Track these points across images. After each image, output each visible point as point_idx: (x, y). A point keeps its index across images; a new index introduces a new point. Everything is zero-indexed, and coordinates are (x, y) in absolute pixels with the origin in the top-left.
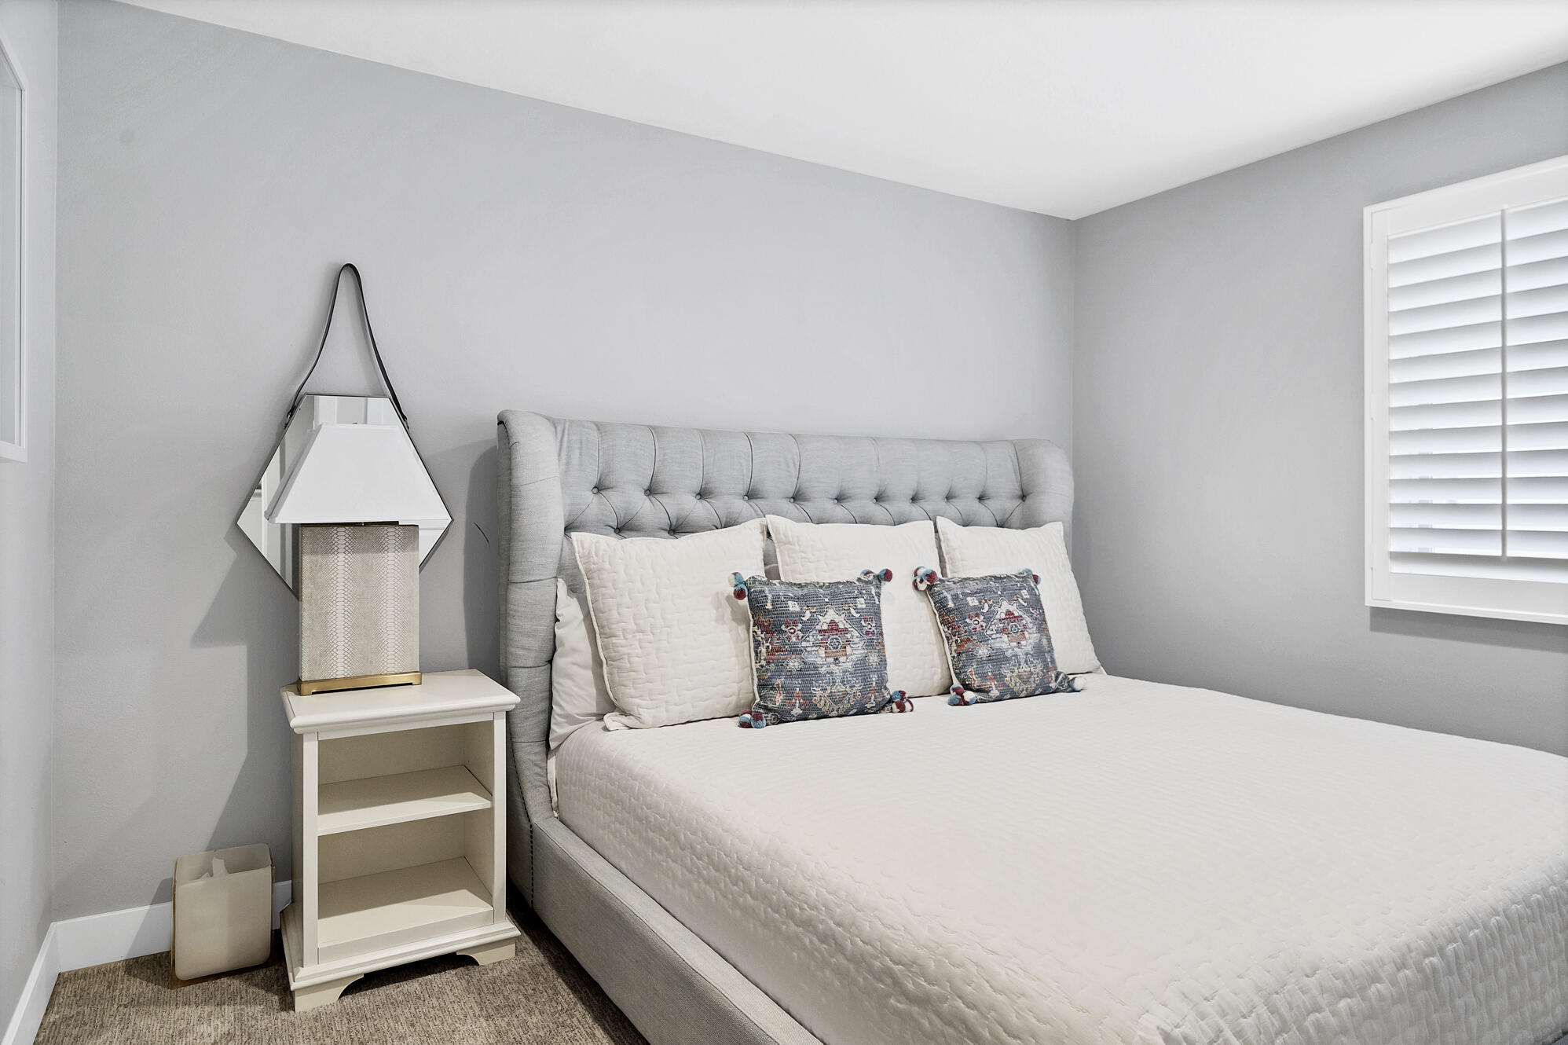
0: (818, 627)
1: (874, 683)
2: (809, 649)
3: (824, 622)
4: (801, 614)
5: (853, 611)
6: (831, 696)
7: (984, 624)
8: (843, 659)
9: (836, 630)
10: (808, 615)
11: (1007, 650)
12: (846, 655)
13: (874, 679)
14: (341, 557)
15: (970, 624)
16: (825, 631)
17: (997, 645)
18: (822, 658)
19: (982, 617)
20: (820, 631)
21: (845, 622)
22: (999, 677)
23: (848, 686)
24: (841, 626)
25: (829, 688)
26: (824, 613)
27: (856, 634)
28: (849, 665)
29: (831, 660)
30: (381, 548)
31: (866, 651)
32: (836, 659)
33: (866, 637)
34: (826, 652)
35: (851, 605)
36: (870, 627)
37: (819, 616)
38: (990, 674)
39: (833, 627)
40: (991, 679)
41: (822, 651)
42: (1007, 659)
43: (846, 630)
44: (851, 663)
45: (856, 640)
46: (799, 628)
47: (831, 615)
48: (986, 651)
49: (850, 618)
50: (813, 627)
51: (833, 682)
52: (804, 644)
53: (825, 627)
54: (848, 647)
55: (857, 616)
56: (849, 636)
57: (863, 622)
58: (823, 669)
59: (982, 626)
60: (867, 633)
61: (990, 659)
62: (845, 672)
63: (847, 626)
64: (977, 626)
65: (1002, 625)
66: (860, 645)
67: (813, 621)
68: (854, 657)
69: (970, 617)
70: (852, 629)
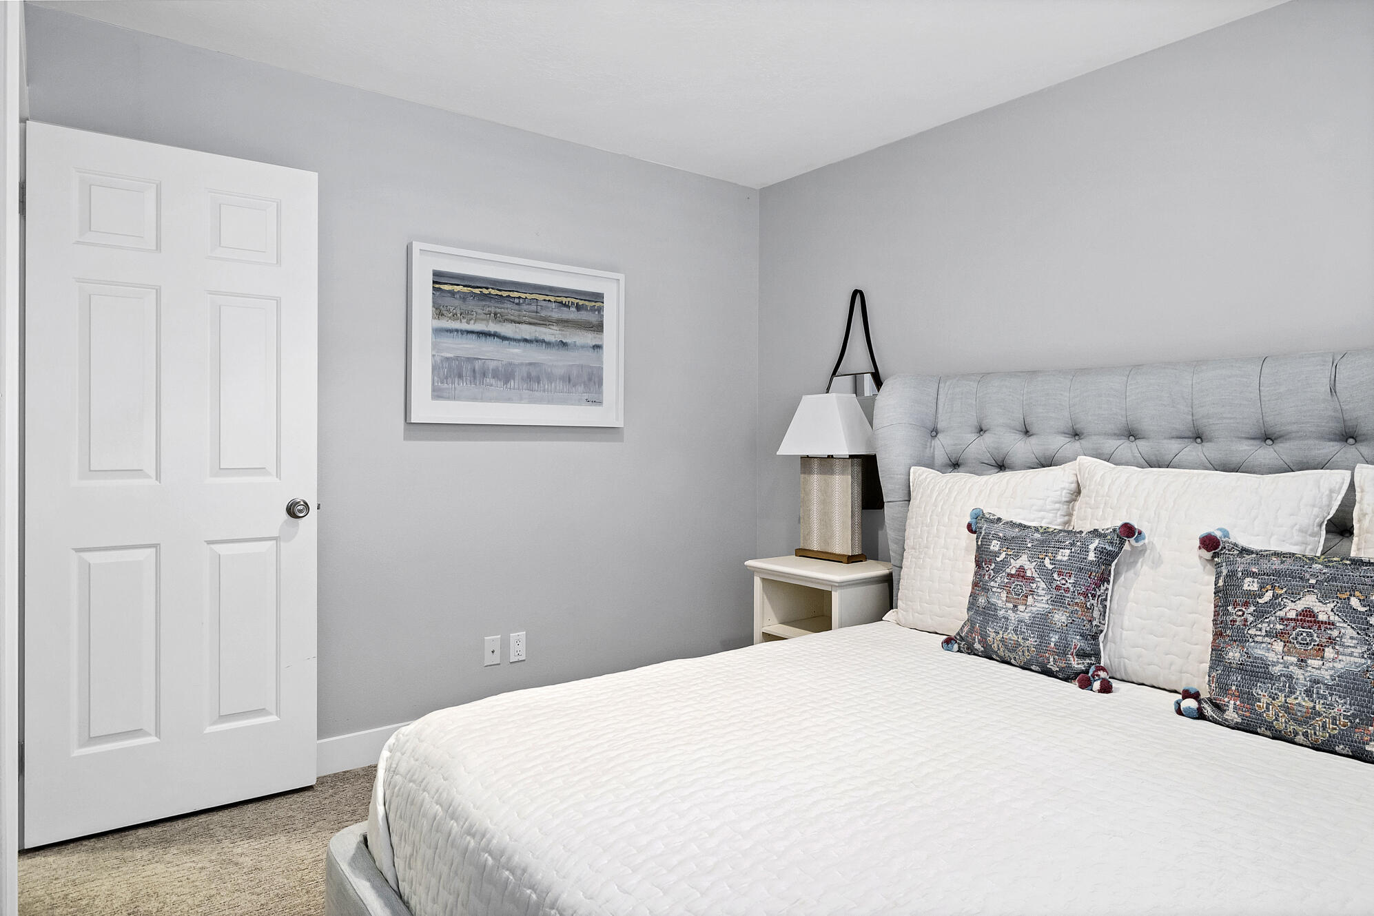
0: (1008, 571)
1: (1052, 645)
2: (994, 590)
3: (1015, 564)
4: (997, 554)
5: (1047, 561)
6: (1003, 640)
7: (1251, 619)
8: (1021, 608)
9: (1023, 577)
10: (1003, 556)
11: (1274, 664)
12: (1026, 605)
13: (1053, 640)
14: (816, 475)
15: (1231, 614)
16: (1012, 576)
17: (1259, 652)
18: (1003, 601)
19: (1252, 609)
20: (1008, 575)
21: (1033, 570)
22: (1248, 699)
23: (1021, 637)
24: (1029, 574)
25: (1001, 632)
26: (1017, 557)
27: (1043, 585)
28: (1026, 616)
29: (1011, 605)
30: (832, 473)
31: (1051, 607)
32: (1015, 606)
33: (1054, 592)
34: (1007, 597)
35: (1050, 554)
36: (1064, 582)
37: (1012, 560)
38: (1234, 688)
39: (1021, 573)
40: (1233, 695)
41: (1004, 595)
42: (1271, 678)
43: (1032, 579)
44: (1029, 615)
45: (1041, 592)
46: (992, 567)
47: (1023, 561)
48: (1238, 655)
49: (1041, 567)
50: (1004, 569)
51: (1006, 628)
52: (992, 584)
53: (1013, 572)
54: (1030, 598)
55: (1050, 567)
56: (1034, 586)
57: (1055, 576)
58: (1001, 613)
59: (1246, 620)
60: (1058, 588)
61: (1241, 668)
62: (1020, 621)
63: (1035, 575)
64: (1239, 619)
65: (1282, 627)
66: (1045, 599)
67: (1005, 563)
68: (1034, 609)
69: (1235, 605)
70: (1040, 580)
